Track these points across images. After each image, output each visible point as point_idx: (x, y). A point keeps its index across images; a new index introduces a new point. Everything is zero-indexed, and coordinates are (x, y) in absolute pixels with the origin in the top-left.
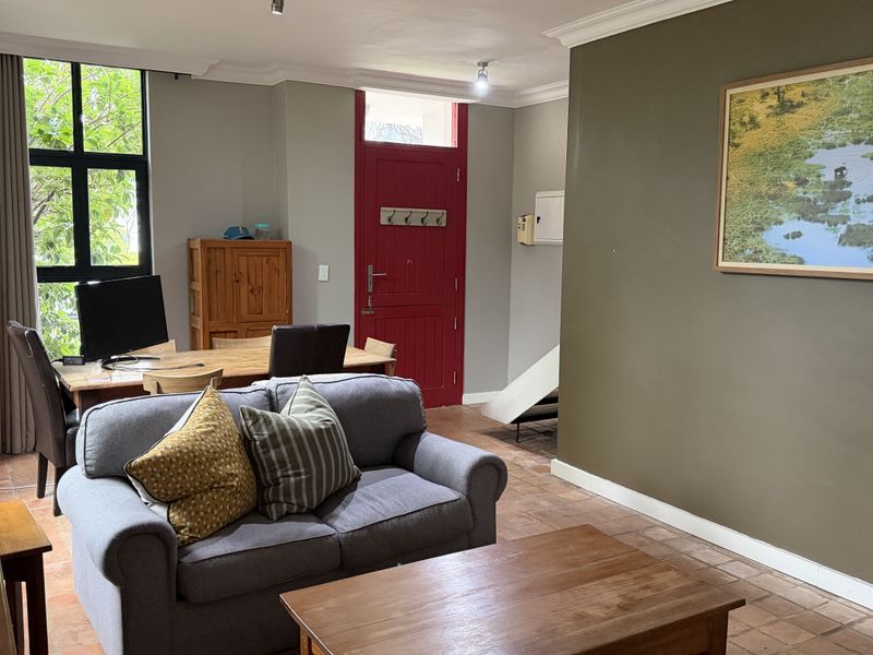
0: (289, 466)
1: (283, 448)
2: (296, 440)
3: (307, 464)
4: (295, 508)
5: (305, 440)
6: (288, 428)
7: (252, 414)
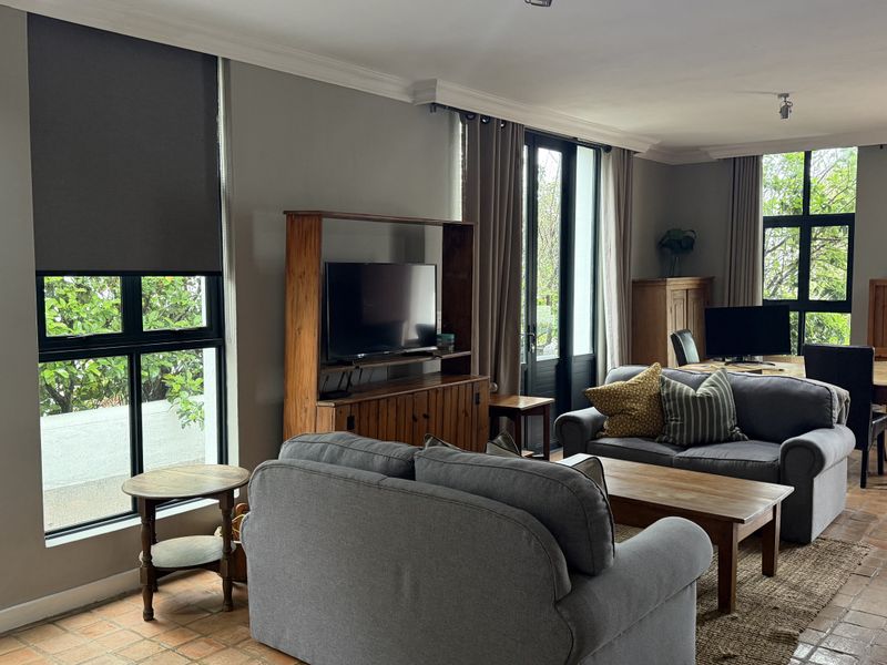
0: (673, 415)
1: (672, 403)
2: (679, 399)
3: (682, 416)
7: (662, 380)
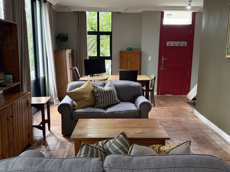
0: (100, 98)
1: (99, 94)
2: (102, 92)
3: (103, 98)
4: (100, 106)
5: (104, 93)
6: (100, 90)
7: (94, 86)
